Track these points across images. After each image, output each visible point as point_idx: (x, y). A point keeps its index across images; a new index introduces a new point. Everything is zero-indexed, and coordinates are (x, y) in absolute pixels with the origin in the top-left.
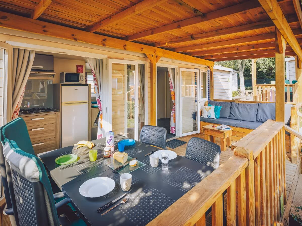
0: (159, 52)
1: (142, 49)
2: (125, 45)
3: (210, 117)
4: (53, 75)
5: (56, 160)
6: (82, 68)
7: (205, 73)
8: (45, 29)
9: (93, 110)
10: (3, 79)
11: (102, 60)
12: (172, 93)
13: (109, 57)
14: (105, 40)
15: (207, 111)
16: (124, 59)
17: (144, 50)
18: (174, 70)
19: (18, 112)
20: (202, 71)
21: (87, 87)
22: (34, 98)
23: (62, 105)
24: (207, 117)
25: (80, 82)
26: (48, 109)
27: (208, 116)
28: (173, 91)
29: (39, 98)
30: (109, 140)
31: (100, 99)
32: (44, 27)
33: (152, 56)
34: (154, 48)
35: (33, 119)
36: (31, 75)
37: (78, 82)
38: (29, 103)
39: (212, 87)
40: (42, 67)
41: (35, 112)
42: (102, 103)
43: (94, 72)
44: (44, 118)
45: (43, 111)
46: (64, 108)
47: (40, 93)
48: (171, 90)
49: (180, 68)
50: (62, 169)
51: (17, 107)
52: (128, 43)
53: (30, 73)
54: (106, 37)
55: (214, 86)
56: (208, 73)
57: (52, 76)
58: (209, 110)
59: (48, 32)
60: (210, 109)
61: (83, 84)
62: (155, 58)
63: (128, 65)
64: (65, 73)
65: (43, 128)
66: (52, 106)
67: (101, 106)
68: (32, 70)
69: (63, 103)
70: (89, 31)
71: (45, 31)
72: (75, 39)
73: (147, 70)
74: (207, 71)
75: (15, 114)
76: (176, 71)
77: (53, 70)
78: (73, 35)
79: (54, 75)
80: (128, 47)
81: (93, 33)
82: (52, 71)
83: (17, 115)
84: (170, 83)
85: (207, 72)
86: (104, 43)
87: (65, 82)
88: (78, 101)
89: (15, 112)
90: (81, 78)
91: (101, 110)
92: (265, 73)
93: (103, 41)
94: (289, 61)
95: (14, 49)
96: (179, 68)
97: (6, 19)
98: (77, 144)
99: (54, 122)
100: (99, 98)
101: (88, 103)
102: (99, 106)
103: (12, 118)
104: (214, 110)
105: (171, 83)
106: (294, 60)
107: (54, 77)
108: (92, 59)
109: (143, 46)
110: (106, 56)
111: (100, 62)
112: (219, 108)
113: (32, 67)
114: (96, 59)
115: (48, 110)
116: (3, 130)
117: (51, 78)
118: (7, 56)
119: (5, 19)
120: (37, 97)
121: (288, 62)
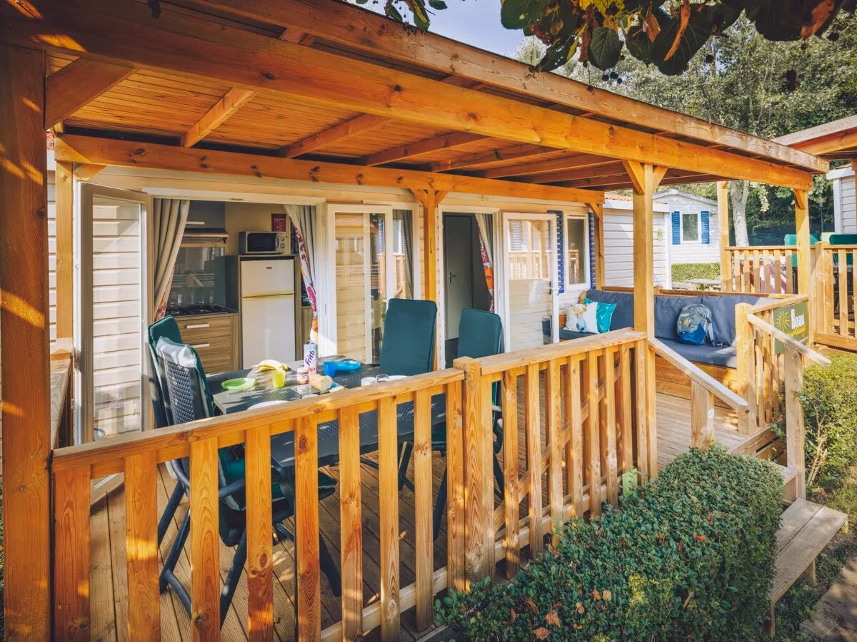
0: (442, 181)
1: (400, 178)
2: (361, 176)
3: (583, 329)
4: (224, 239)
5: (223, 384)
6: (282, 219)
7: (581, 222)
8: (205, 162)
9: (306, 311)
10: (140, 253)
11: (315, 207)
12: (487, 273)
13: (328, 202)
14: (316, 169)
15: (577, 315)
16: (362, 202)
17: (403, 181)
18: (489, 218)
19: (164, 311)
20: (571, 216)
21: (292, 261)
22: (191, 285)
23: (243, 299)
24: (577, 330)
25: (278, 250)
26: (216, 307)
27: (578, 326)
28: (489, 267)
29: (202, 285)
30: (308, 358)
31: (312, 286)
32: (204, 158)
33: (426, 191)
34: (428, 174)
35: (188, 327)
36: (185, 240)
37: (274, 250)
38: (180, 296)
39: (600, 255)
40: (203, 223)
41: (192, 313)
42: (316, 296)
43: (300, 232)
44: (208, 325)
45: (207, 311)
46: (247, 306)
47: (203, 273)
48: (485, 264)
49: (505, 214)
50: (229, 394)
51: (162, 302)
52: (366, 170)
53: (184, 237)
54: (318, 164)
55: (605, 253)
56: (590, 221)
57: (222, 241)
58: (581, 313)
59: (209, 166)
60: (585, 310)
61: (284, 255)
62: (433, 197)
63: (371, 214)
64: (247, 233)
65: (208, 345)
66: (224, 301)
67: (315, 301)
68: (187, 230)
69: (244, 295)
70: (284, 157)
71: (204, 166)
72: (259, 175)
73: (418, 222)
74: (587, 216)
75: (160, 314)
76: (496, 220)
77: (224, 229)
78: (254, 167)
79: (226, 238)
80: (368, 178)
81: (295, 158)
82: (223, 231)
83: (162, 315)
84: (483, 247)
85: (586, 218)
86: (315, 174)
87: (247, 252)
88: (273, 291)
89: (159, 311)
90: (280, 242)
91: (316, 310)
92: (821, 206)
93: (312, 172)
94: (841, 179)
95: (155, 200)
96: (502, 212)
97: (143, 154)
98: (259, 365)
99: (228, 333)
100: (312, 284)
101: (293, 295)
102: (311, 302)
103: (155, 320)
104: (595, 313)
105: (485, 248)
106: (852, 176)
107: (225, 242)
108: (295, 207)
109: (401, 172)
110: (324, 199)
111: (310, 211)
112: (607, 308)
113: (187, 225)
114: (304, 206)
115: (216, 310)
116: (151, 330)
117: (221, 244)
118: (145, 213)
119: (140, 153)
120: (197, 284)
121: (838, 181)
